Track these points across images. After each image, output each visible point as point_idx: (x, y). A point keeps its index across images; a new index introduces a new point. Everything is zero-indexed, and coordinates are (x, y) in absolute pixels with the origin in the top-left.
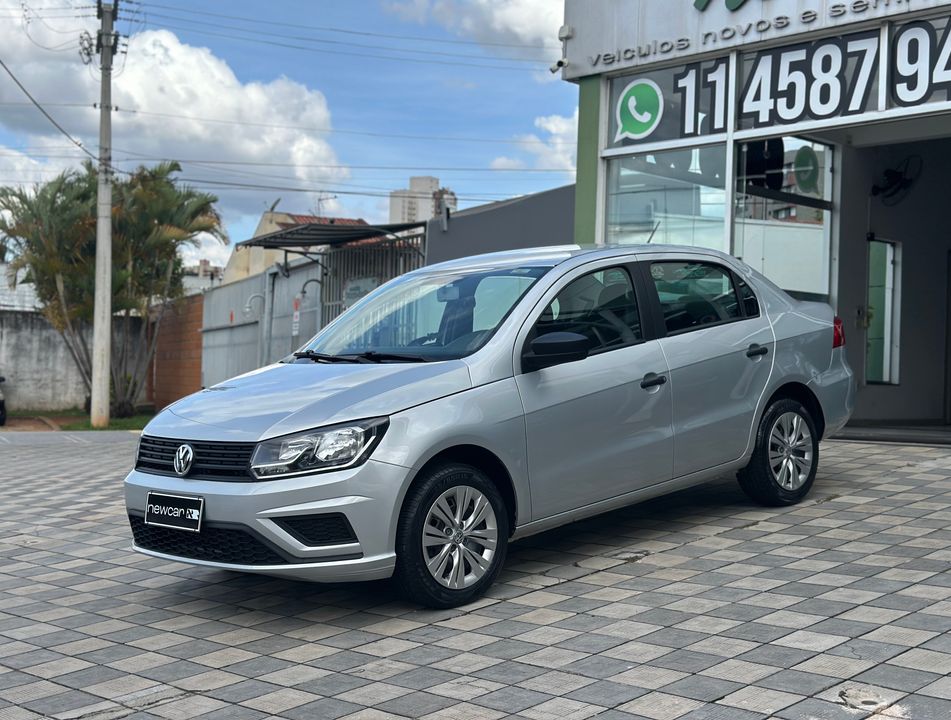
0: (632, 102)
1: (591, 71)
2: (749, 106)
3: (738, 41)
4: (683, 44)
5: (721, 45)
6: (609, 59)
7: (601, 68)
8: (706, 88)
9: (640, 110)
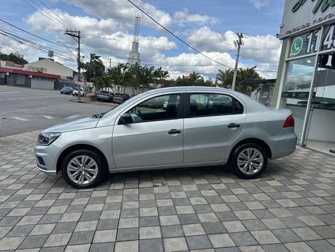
0: (295, 44)
1: (285, 36)
2: (325, 43)
3: (323, 22)
4: (308, 25)
5: (318, 23)
6: (290, 32)
7: (288, 35)
8: (315, 38)
9: (297, 47)
